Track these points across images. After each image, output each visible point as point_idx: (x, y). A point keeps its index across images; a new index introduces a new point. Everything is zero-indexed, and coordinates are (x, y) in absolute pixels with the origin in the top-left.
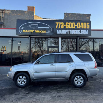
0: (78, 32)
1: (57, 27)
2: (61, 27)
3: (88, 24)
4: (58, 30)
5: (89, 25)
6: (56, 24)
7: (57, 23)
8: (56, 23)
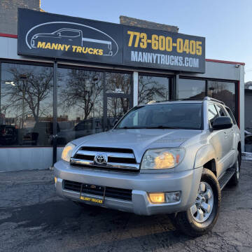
0: (178, 61)
1: (130, 45)
2: (141, 44)
3: (199, 45)
4: (132, 52)
5: (200, 48)
6: (130, 35)
7: (132, 34)
8: (129, 32)
